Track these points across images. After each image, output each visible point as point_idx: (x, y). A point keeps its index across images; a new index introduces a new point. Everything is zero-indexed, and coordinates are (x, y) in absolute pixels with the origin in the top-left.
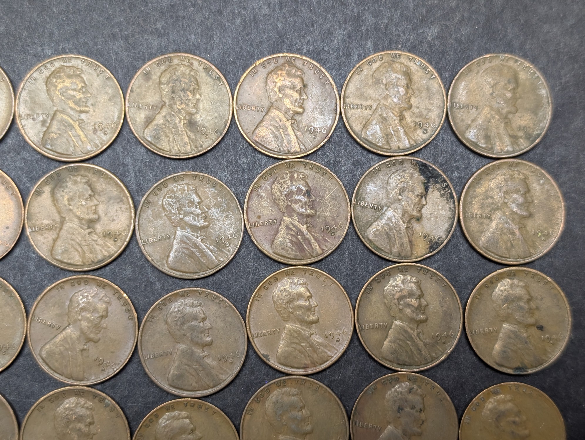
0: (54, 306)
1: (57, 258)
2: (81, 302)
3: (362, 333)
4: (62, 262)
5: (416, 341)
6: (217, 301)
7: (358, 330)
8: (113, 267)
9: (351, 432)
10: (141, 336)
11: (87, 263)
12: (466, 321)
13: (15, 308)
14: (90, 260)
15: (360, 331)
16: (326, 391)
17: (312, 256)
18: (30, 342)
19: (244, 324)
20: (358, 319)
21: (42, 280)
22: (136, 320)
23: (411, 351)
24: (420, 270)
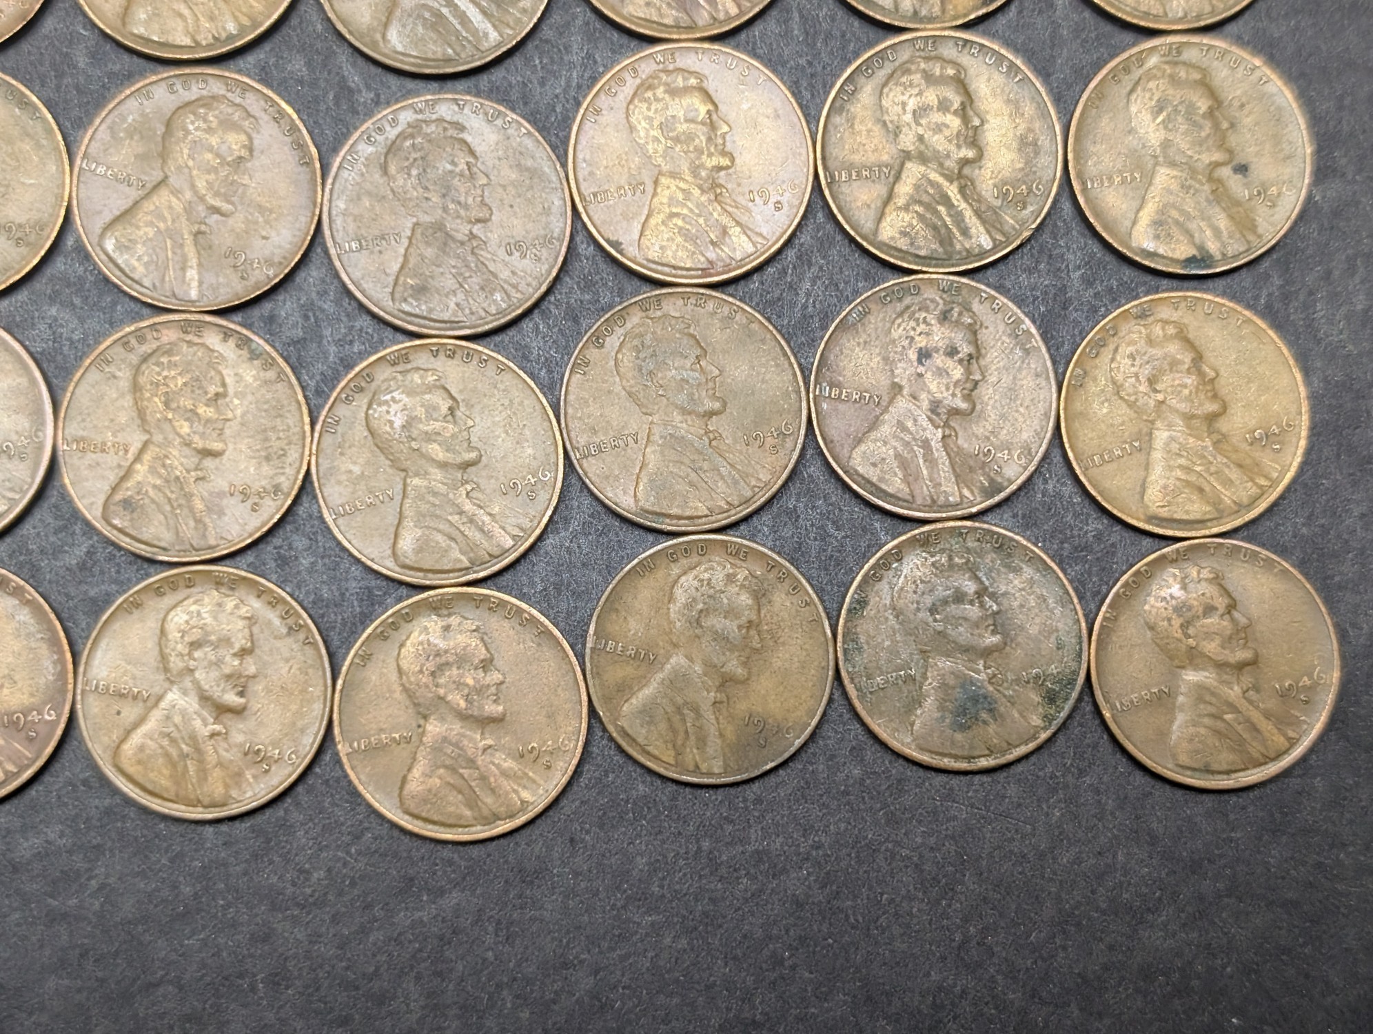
0: (132, 138)
1: (136, 31)
2: (191, 127)
3: (835, 188)
4: (148, 41)
5: (956, 203)
6: (499, 122)
7: (823, 182)
8: (262, 56)
9: (813, 409)
10: (330, 201)
11: (204, 43)
12: (1070, 156)
13: (44, 142)
14: (210, 36)
15: (828, 184)
16: (752, 319)
17: (715, 19)
18: (77, 218)
19: (562, 175)
20: (824, 158)
21: (103, 86)
22: (318, 165)
23: (946, 226)
24: (964, 46)
